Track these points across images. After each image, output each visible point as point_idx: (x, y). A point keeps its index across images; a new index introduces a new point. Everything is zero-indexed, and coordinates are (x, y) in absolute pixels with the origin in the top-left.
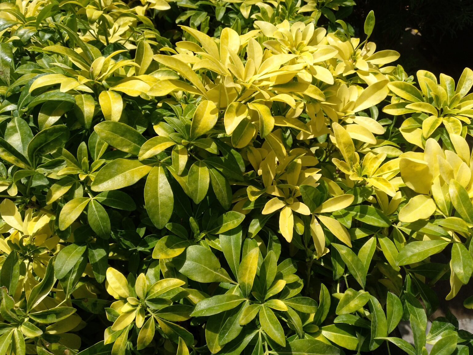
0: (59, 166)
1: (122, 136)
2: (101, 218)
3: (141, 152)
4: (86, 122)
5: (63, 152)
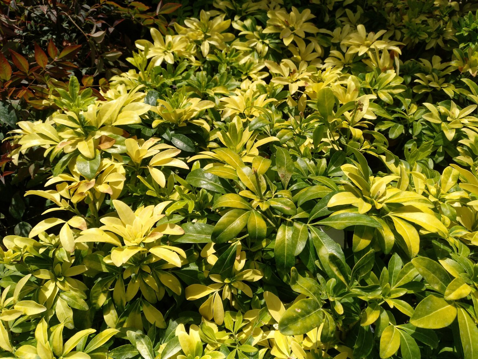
0: (374, 290)
1: (434, 273)
2: (413, 352)
3: (447, 292)
4: (386, 248)
5: (371, 275)
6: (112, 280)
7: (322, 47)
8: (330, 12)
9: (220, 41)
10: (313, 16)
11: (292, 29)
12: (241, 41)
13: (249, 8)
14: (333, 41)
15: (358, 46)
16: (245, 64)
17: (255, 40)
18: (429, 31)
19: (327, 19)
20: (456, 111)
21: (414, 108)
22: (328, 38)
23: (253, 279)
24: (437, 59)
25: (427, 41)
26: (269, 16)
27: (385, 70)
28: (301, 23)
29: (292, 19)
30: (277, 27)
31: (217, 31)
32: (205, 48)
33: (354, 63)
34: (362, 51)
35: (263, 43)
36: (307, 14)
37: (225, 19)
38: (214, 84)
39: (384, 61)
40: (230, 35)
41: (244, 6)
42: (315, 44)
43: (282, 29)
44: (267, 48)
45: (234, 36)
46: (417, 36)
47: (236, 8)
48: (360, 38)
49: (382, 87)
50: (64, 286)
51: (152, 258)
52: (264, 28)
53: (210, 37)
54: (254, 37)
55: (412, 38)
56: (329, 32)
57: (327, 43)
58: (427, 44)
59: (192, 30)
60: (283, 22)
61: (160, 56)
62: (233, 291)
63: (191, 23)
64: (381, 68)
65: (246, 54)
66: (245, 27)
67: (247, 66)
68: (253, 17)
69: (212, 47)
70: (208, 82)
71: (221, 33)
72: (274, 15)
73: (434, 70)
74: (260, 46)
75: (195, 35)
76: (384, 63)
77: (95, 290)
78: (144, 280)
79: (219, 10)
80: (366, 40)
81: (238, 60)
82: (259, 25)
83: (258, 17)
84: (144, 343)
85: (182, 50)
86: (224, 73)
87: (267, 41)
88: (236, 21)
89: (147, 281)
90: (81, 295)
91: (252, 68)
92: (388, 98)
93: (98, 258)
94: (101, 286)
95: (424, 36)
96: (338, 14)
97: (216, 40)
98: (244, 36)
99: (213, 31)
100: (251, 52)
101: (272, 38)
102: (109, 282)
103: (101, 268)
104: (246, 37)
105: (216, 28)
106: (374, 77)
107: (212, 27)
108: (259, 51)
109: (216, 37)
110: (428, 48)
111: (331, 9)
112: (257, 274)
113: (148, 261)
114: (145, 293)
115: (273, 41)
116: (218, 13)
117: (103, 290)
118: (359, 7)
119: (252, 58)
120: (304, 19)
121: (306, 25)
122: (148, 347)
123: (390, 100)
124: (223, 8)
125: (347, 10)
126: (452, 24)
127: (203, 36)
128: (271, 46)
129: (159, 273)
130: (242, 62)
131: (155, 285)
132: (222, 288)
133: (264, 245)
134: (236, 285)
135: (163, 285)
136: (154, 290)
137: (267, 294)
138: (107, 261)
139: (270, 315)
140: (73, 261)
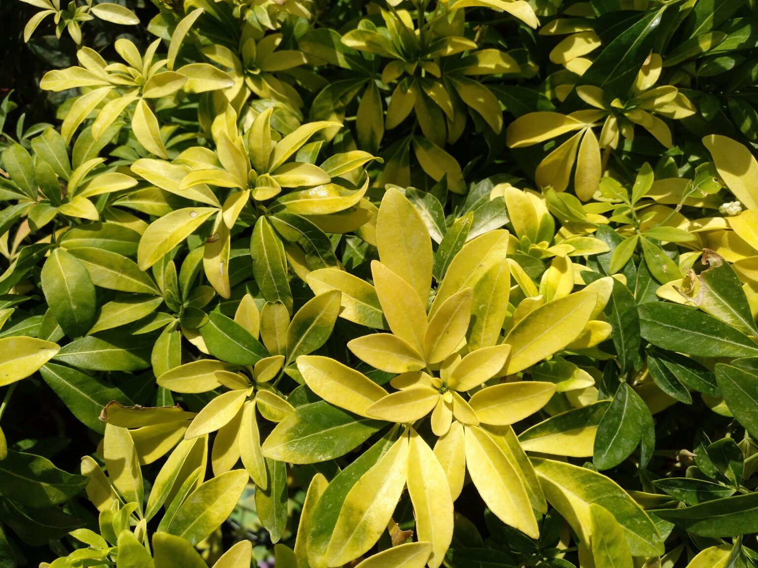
6: (355, 88)
23: (674, 113)
50: (260, 88)
51: (446, 48)
62: (624, 131)
77: (320, 105)
78: (426, 90)
84: (423, 207)
89: (431, 94)
90: (292, 111)
93: (330, 39)
94: (333, 98)
102: (350, 91)
103: (336, 58)
112: (683, 106)
113: (436, 52)
114: (423, 120)
117: (338, 106)
122: (433, 215)
129: (458, 82)
131: (448, 105)
132: (603, 120)
133: (705, 45)
134: (637, 117)
135: (466, 105)
136: (444, 115)
137: (712, 140)
138: (350, 41)
139: (719, 178)
140: (278, 41)
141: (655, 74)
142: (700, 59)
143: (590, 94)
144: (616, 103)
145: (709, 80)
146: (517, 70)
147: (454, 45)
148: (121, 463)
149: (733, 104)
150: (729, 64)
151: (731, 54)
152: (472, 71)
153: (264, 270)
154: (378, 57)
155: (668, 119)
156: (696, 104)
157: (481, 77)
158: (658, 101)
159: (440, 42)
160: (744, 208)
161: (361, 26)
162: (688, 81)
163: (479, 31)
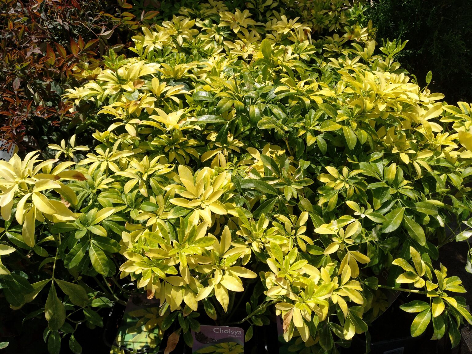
1: (329, 110)
2: (323, 144)
3: (337, 118)
4: (306, 106)
7: (260, 34)
8: (262, 14)
9: (189, 34)
10: (251, 15)
11: (238, 23)
12: (203, 34)
13: (206, 13)
14: (266, 29)
15: (283, 28)
16: (208, 49)
17: (213, 33)
18: (329, 19)
19: (261, 17)
20: (349, 62)
21: (324, 64)
22: (263, 28)
24: (336, 36)
25: (329, 26)
26: (221, 15)
27: (302, 41)
28: (244, 19)
29: (237, 17)
30: (227, 22)
31: (187, 28)
32: (180, 40)
33: (282, 41)
34: (286, 31)
35: (219, 34)
36: (247, 13)
37: (190, 20)
38: (191, 60)
39: (301, 36)
40: (196, 30)
41: (201, 12)
42: (254, 32)
43: (231, 24)
44: (222, 38)
45: (198, 32)
46: (322, 23)
47: (196, 13)
48: (284, 23)
49: (302, 51)
51: (179, 141)
52: (218, 24)
53: (181, 32)
54: (212, 31)
55: (319, 24)
56: (263, 24)
57: (263, 32)
58: (329, 28)
59: (168, 29)
60: (231, 19)
61: (151, 45)
62: (229, 151)
63: (167, 24)
64: (300, 40)
65: (208, 43)
66: (204, 25)
67: (210, 50)
68: (209, 19)
69: (184, 40)
70: (187, 59)
71: (190, 29)
72: (224, 14)
73: (334, 42)
74: (217, 37)
75: (172, 31)
76: (301, 37)
78: (177, 152)
79: (184, 15)
80: (288, 24)
81: (204, 47)
82: (214, 23)
83: (213, 18)
85: (166, 40)
86: (196, 54)
87: (222, 33)
88: (198, 22)
89: (179, 152)
91: (213, 51)
92: (307, 57)
93: (148, 144)
95: (327, 22)
96: (268, 15)
97: (187, 34)
98: (205, 30)
99: (184, 29)
100: (211, 41)
101: (224, 31)
104: (207, 31)
105: (186, 27)
106: (296, 46)
107: (182, 26)
108: (217, 40)
109: (186, 32)
110: (330, 30)
111: (262, 11)
112: (241, 144)
114: (178, 160)
115: (226, 33)
116: (183, 17)
118: (281, 9)
119: (212, 45)
120: (245, 16)
121: (247, 20)
123: (308, 58)
124: (187, 14)
125: (274, 11)
126: (344, 14)
127: (177, 32)
128: (225, 36)
129: (185, 148)
130: (206, 48)
131: (184, 154)
132: (223, 150)
133: (242, 130)
134: (230, 147)
135: (189, 154)
136: (183, 157)
137: (248, 149)
138: (153, 143)
139: (251, 156)
140: (132, 147)
141: (232, 138)
142: (242, 133)
143: (218, 144)
144: (225, 145)
145: (246, 137)
146: (199, 143)
147: (181, 140)
148: (128, 242)
149: (252, 141)
150: (248, 133)
151: (248, 130)
152: (188, 145)
153: (155, 188)
154: (162, 146)
155: (238, 147)
156: (244, 143)
157: (190, 146)
158: (234, 143)
159: (177, 140)
160: (258, 161)
161: (155, 139)
162: (241, 139)
163: (187, 136)
